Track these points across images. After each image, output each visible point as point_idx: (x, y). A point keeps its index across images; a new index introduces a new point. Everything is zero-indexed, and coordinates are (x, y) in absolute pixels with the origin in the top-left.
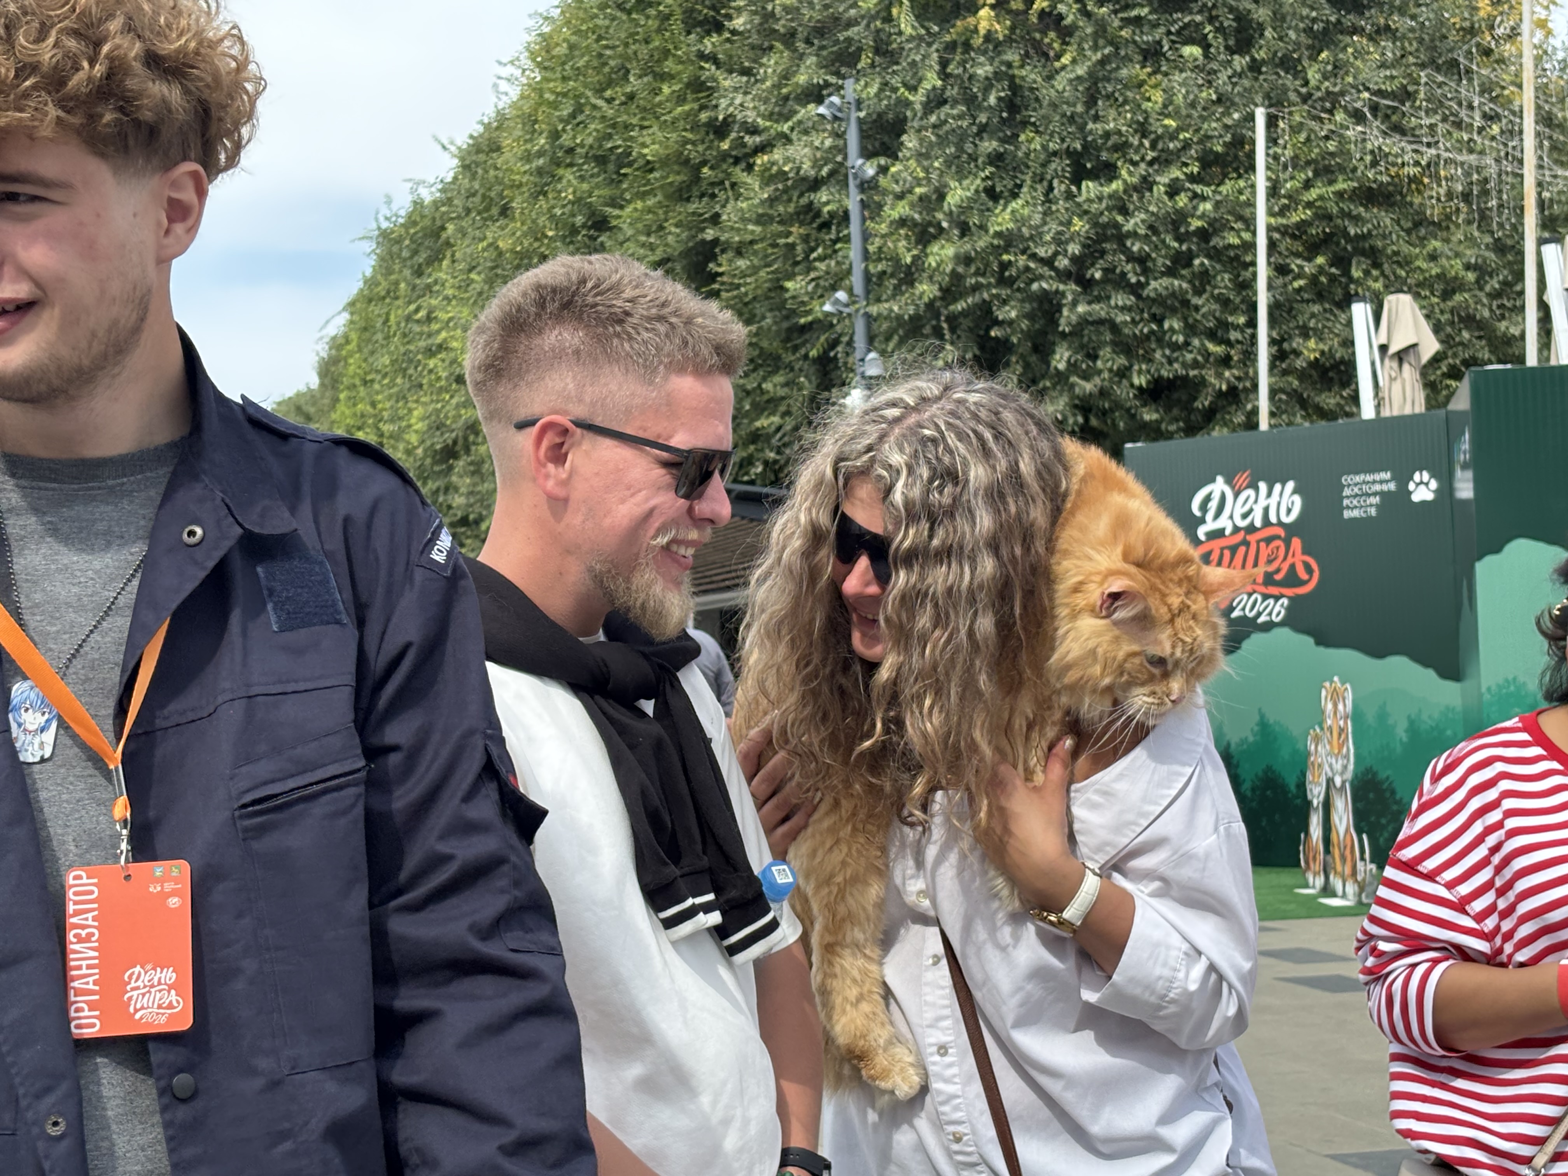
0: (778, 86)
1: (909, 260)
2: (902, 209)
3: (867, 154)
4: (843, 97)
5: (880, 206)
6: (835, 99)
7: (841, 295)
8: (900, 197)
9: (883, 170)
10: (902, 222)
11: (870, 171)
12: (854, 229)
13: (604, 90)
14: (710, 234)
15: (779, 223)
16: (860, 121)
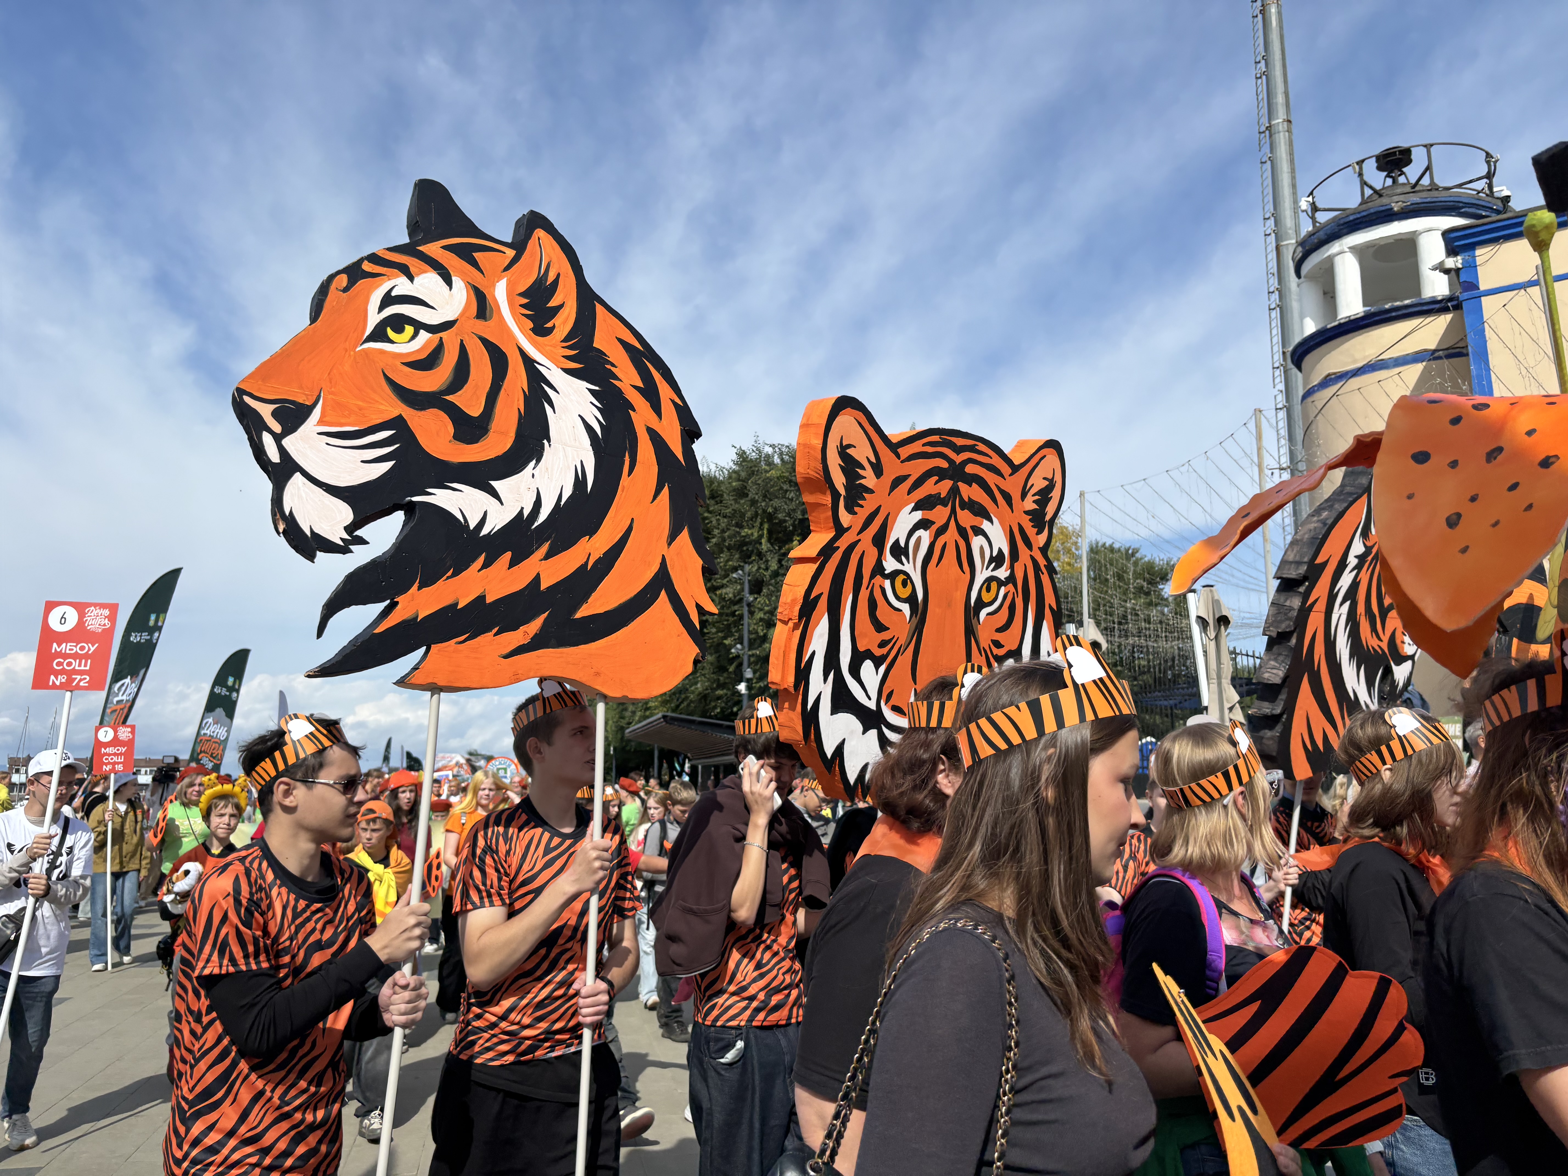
1: (762, 634)
2: (761, 615)
3: (751, 593)
4: (743, 571)
5: (754, 612)
6: (740, 572)
7: (739, 646)
8: (761, 610)
9: (756, 599)
10: (761, 620)
11: (751, 599)
12: (746, 620)
16: (749, 581)
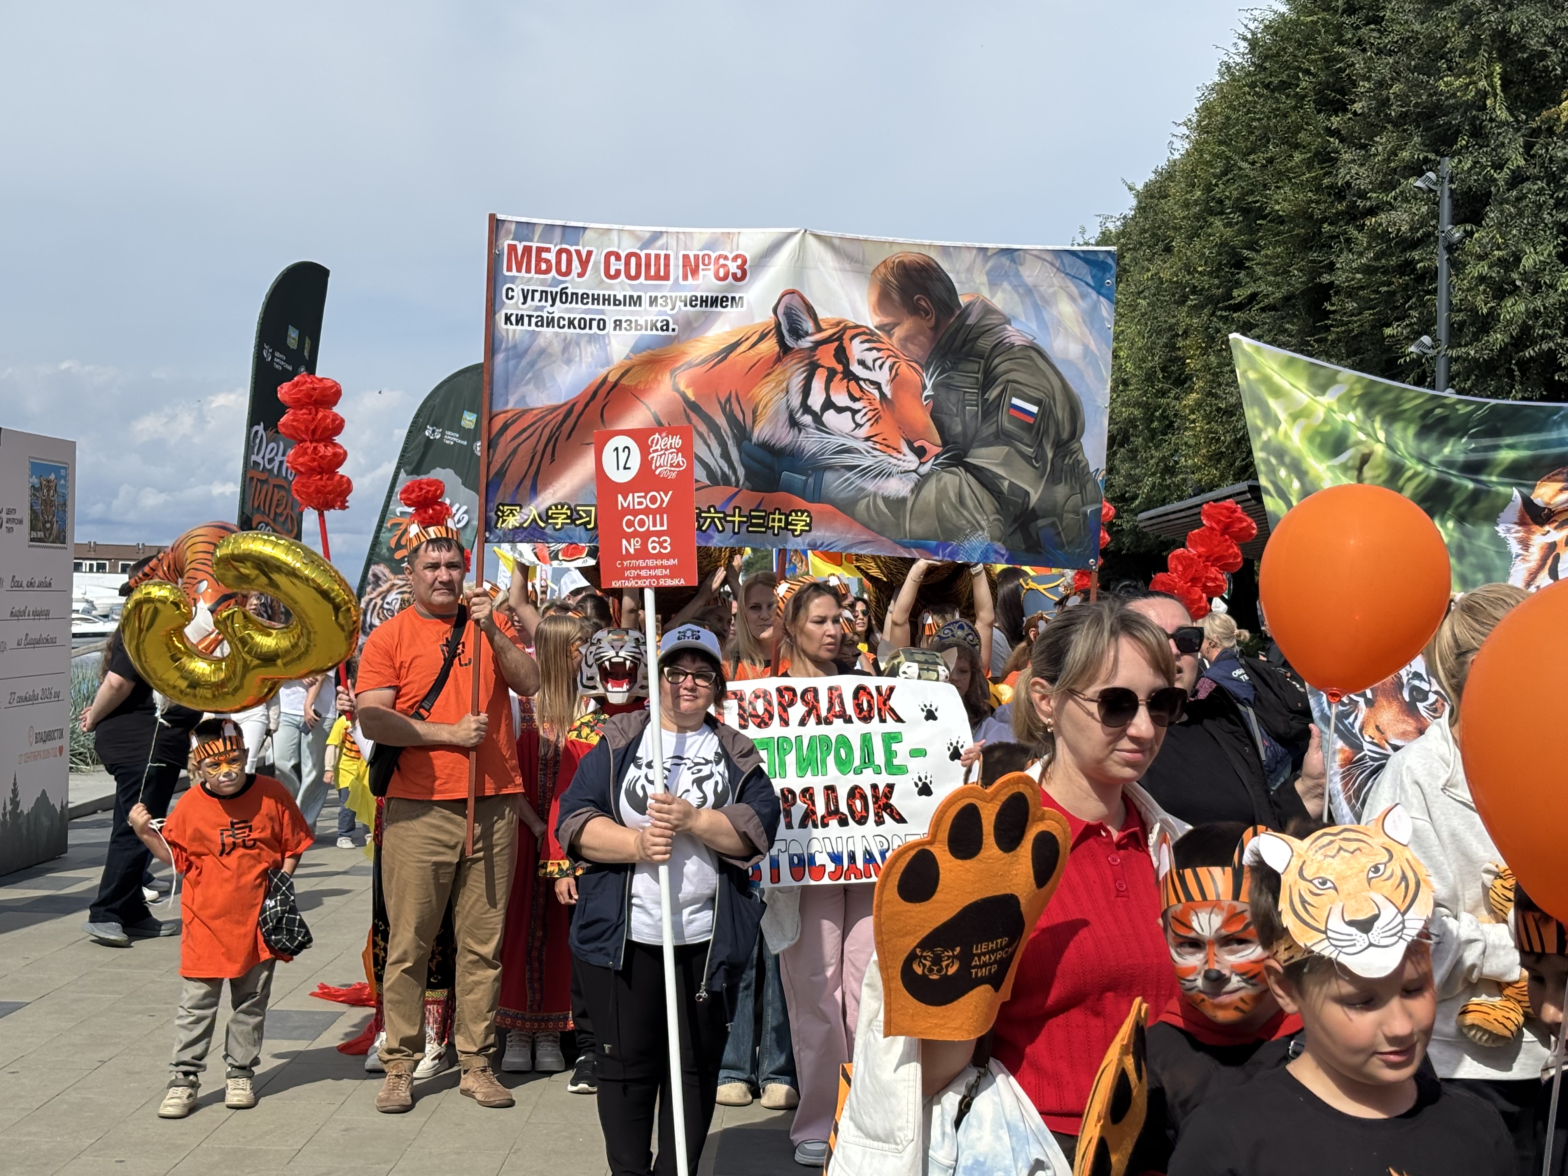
0: (1388, 160)
1: (1485, 311)
2: (1483, 268)
3: (1456, 221)
4: (1435, 172)
5: (1465, 265)
6: (1431, 175)
7: (1426, 339)
8: (1481, 258)
9: (1469, 234)
10: (1482, 279)
11: (1457, 235)
12: (1442, 283)
13: (1249, 154)
14: (1326, 278)
15: (1382, 273)
16: (1452, 192)
